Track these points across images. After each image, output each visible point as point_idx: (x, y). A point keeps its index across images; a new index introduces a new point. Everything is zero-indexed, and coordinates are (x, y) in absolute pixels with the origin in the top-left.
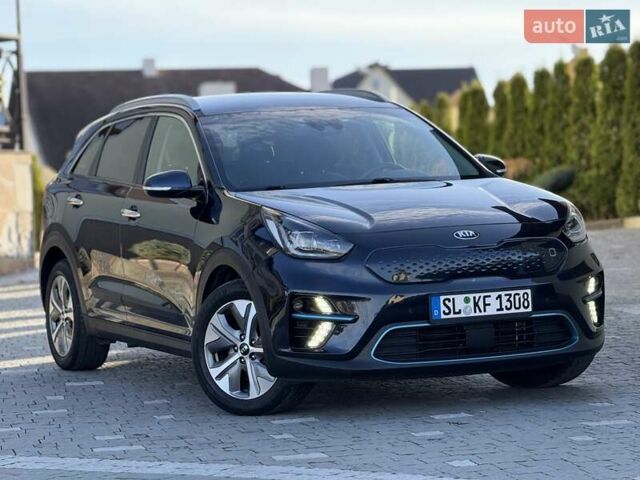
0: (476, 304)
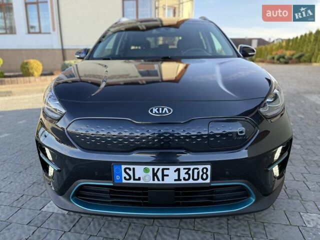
0: (155, 174)
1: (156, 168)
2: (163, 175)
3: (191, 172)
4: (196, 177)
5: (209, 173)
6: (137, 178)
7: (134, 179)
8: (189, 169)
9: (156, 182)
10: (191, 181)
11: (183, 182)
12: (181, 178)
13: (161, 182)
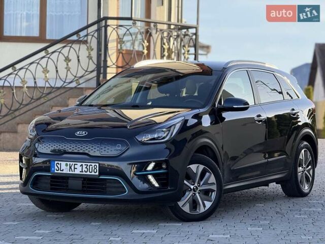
0: (70, 168)
1: (71, 163)
2: (75, 168)
3: (88, 167)
4: (91, 171)
5: (97, 169)
6: (62, 169)
7: (61, 170)
8: (87, 165)
9: (71, 172)
10: (88, 173)
11: (84, 173)
12: (83, 171)
13: (73, 173)
